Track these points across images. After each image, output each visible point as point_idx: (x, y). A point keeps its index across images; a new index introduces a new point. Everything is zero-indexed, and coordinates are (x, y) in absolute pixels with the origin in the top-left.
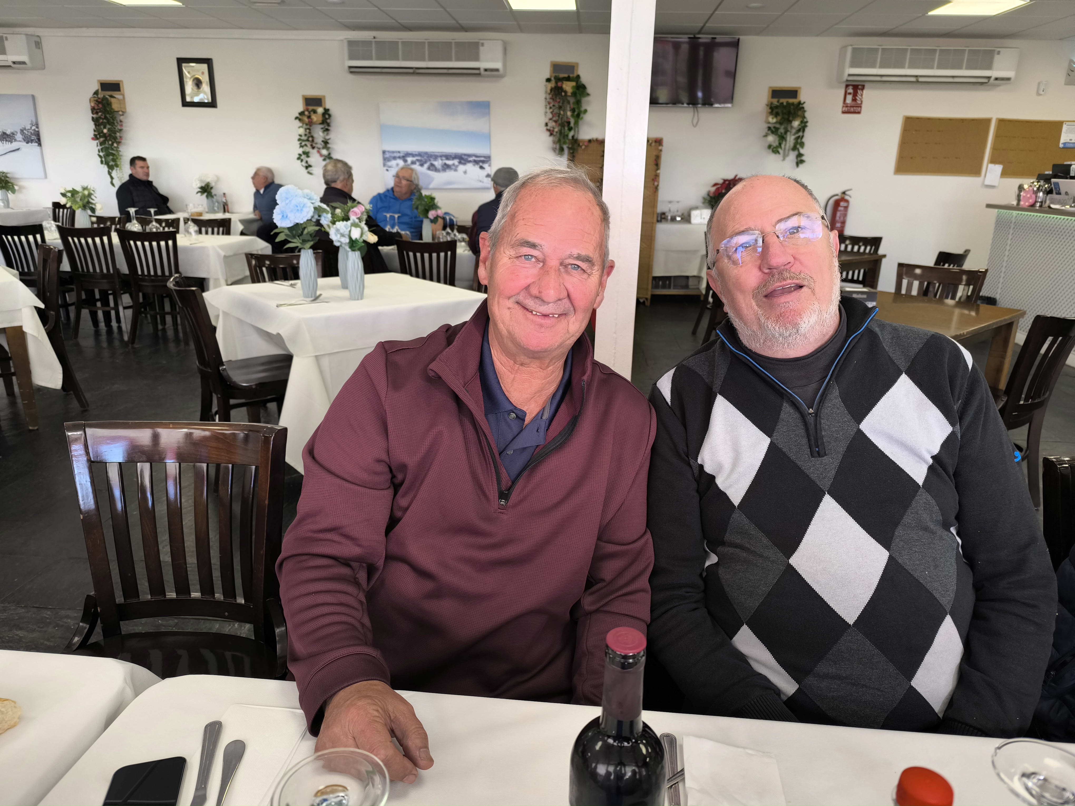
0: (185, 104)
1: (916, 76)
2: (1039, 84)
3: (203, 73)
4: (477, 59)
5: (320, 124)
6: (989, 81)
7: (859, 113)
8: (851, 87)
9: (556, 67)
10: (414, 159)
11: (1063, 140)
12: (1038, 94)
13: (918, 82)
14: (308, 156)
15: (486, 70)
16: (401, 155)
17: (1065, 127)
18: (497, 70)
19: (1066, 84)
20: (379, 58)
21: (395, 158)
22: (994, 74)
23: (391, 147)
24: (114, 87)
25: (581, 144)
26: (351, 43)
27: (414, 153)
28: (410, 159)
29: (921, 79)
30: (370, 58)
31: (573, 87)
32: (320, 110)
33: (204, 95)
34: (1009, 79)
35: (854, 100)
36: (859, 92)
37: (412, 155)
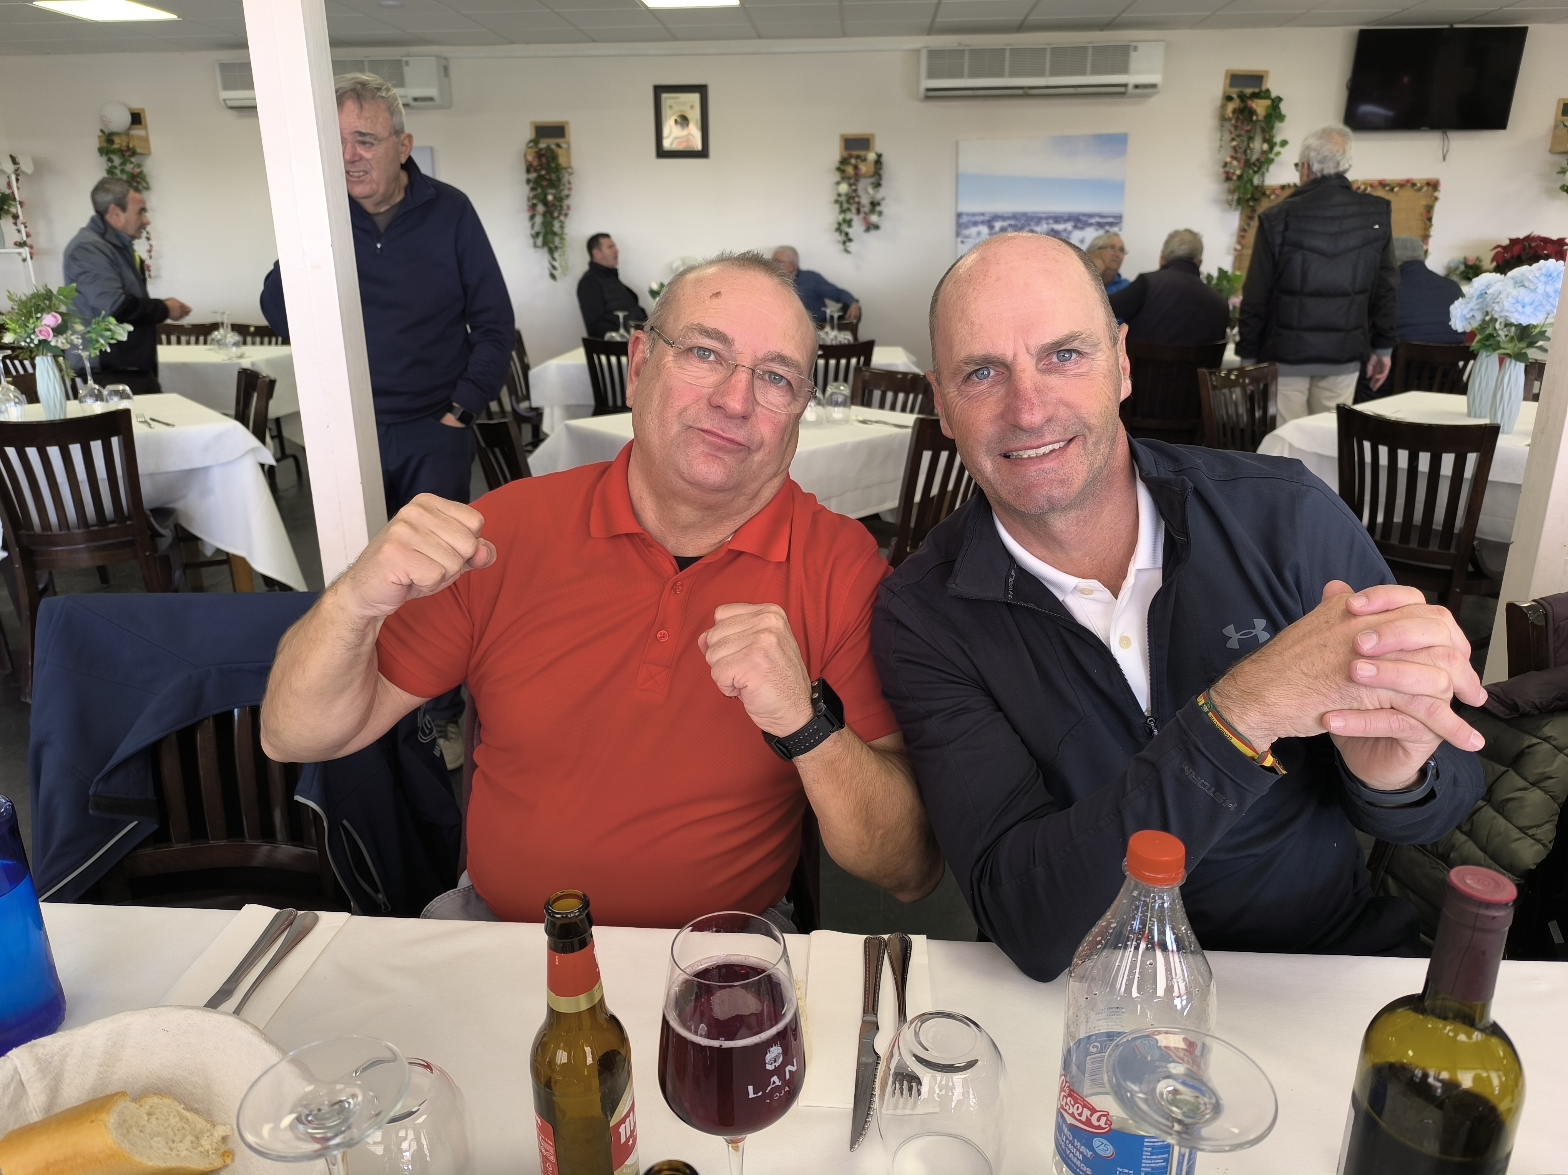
3: (692, 107)
4: (1124, 70)
5: (872, 176)
9: (1236, 79)
14: (850, 226)
15: (1136, 87)
18: (1154, 86)
20: (973, 75)
24: (557, 131)
25: (1268, 192)
26: (933, 54)
30: (960, 75)
31: (1268, 108)
32: (872, 156)
33: (693, 141)
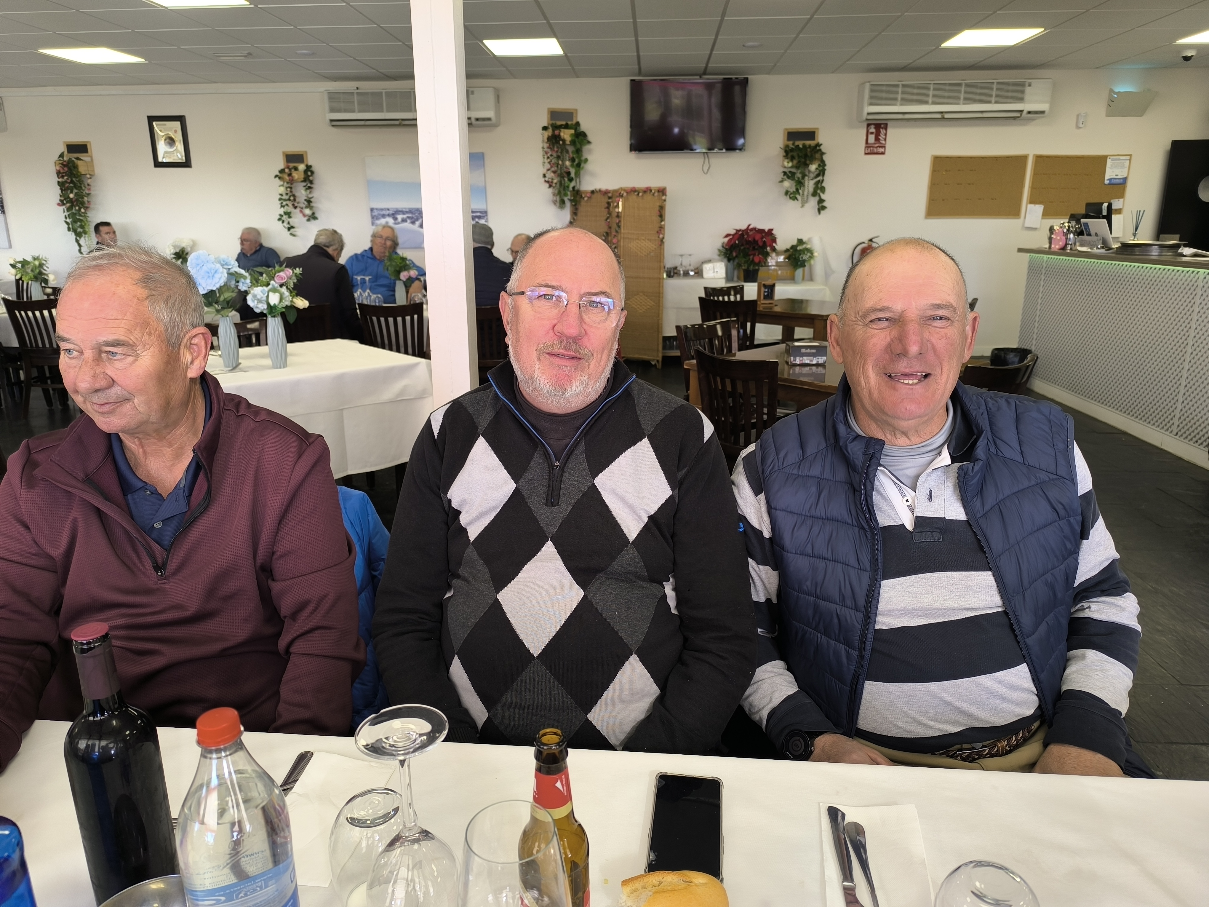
0: (158, 164)
1: (942, 113)
2: (1078, 116)
3: (176, 131)
5: (302, 181)
6: (1021, 115)
7: (883, 153)
8: (873, 126)
9: (554, 114)
10: (405, 216)
11: (1107, 177)
12: (1078, 127)
13: (943, 118)
14: (290, 217)
15: (477, 119)
16: (391, 212)
17: (1109, 162)
18: (489, 119)
19: (1108, 115)
20: (361, 111)
21: (384, 216)
22: (1026, 107)
23: (379, 204)
24: (80, 148)
25: (583, 196)
26: (332, 95)
27: (404, 210)
28: (400, 217)
29: (946, 116)
30: (353, 111)
31: (571, 135)
32: (302, 167)
33: (179, 156)
34: (1043, 112)
35: (877, 139)
36: (883, 131)
37: (403, 212)
